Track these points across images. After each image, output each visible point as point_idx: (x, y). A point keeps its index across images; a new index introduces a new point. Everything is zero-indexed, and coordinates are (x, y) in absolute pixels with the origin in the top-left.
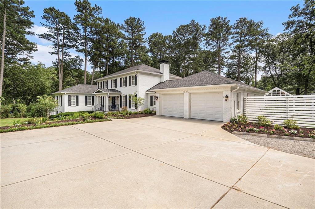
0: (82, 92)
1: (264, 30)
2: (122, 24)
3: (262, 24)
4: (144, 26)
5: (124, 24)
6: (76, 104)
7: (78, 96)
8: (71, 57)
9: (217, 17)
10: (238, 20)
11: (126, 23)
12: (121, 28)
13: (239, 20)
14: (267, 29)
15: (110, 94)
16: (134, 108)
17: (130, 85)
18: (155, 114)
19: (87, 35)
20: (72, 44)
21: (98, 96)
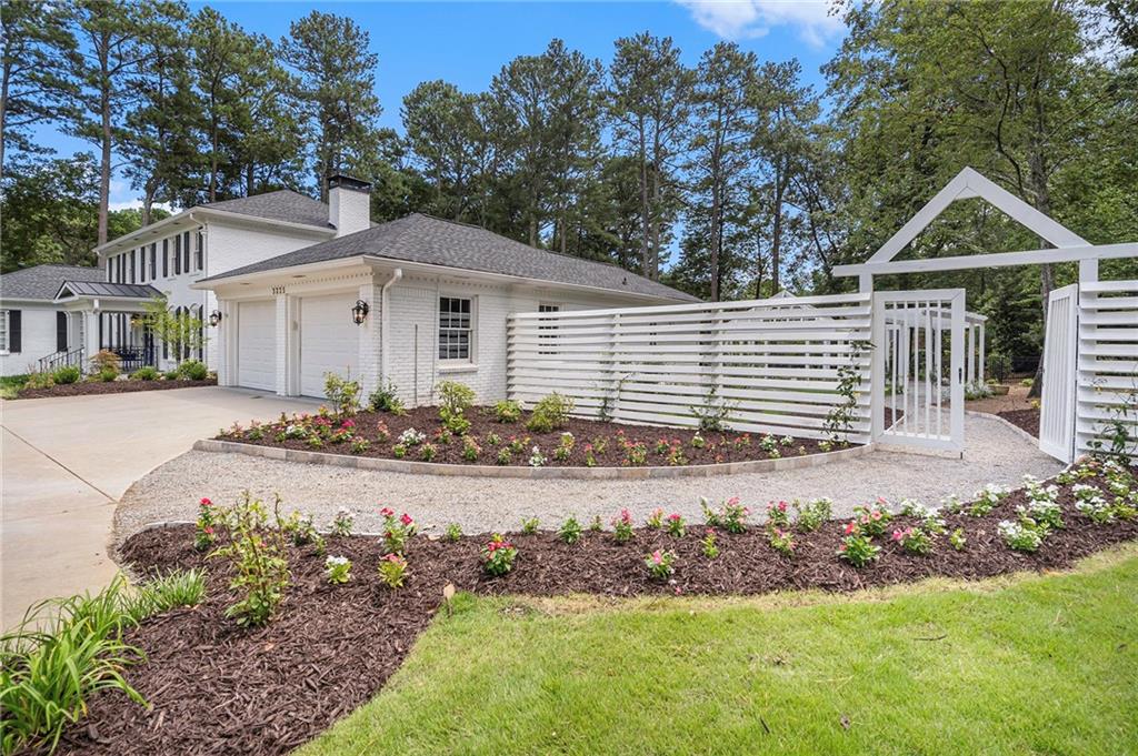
0: (39, 297)
1: (802, 91)
2: (283, 39)
3: (796, 70)
4: (371, 50)
5: (291, 40)
6: (8, 346)
7: (19, 312)
8: (55, 157)
9: (637, 36)
10: (711, 52)
11: (300, 32)
12: (278, 54)
13: (714, 51)
14: (809, 90)
15: (101, 302)
16: (175, 360)
17: (187, 271)
18: (214, 382)
19: (110, 68)
20: (58, 101)
21: (73, 313)
